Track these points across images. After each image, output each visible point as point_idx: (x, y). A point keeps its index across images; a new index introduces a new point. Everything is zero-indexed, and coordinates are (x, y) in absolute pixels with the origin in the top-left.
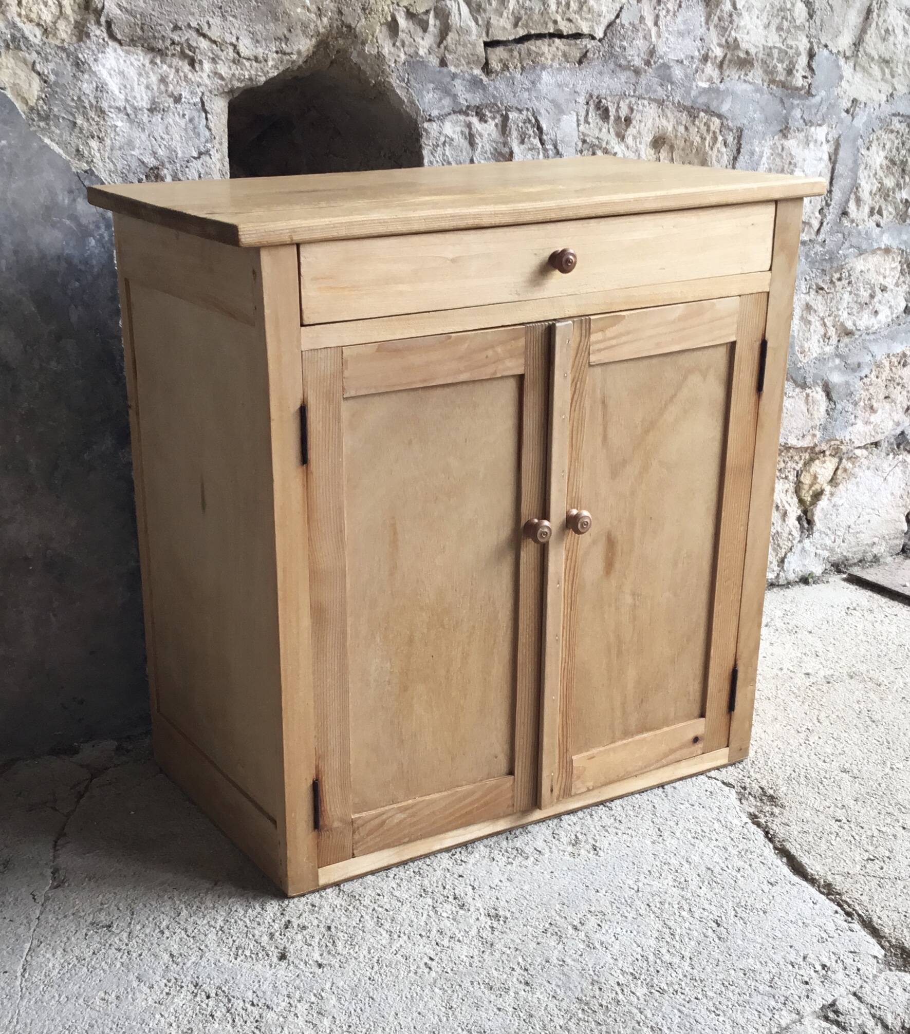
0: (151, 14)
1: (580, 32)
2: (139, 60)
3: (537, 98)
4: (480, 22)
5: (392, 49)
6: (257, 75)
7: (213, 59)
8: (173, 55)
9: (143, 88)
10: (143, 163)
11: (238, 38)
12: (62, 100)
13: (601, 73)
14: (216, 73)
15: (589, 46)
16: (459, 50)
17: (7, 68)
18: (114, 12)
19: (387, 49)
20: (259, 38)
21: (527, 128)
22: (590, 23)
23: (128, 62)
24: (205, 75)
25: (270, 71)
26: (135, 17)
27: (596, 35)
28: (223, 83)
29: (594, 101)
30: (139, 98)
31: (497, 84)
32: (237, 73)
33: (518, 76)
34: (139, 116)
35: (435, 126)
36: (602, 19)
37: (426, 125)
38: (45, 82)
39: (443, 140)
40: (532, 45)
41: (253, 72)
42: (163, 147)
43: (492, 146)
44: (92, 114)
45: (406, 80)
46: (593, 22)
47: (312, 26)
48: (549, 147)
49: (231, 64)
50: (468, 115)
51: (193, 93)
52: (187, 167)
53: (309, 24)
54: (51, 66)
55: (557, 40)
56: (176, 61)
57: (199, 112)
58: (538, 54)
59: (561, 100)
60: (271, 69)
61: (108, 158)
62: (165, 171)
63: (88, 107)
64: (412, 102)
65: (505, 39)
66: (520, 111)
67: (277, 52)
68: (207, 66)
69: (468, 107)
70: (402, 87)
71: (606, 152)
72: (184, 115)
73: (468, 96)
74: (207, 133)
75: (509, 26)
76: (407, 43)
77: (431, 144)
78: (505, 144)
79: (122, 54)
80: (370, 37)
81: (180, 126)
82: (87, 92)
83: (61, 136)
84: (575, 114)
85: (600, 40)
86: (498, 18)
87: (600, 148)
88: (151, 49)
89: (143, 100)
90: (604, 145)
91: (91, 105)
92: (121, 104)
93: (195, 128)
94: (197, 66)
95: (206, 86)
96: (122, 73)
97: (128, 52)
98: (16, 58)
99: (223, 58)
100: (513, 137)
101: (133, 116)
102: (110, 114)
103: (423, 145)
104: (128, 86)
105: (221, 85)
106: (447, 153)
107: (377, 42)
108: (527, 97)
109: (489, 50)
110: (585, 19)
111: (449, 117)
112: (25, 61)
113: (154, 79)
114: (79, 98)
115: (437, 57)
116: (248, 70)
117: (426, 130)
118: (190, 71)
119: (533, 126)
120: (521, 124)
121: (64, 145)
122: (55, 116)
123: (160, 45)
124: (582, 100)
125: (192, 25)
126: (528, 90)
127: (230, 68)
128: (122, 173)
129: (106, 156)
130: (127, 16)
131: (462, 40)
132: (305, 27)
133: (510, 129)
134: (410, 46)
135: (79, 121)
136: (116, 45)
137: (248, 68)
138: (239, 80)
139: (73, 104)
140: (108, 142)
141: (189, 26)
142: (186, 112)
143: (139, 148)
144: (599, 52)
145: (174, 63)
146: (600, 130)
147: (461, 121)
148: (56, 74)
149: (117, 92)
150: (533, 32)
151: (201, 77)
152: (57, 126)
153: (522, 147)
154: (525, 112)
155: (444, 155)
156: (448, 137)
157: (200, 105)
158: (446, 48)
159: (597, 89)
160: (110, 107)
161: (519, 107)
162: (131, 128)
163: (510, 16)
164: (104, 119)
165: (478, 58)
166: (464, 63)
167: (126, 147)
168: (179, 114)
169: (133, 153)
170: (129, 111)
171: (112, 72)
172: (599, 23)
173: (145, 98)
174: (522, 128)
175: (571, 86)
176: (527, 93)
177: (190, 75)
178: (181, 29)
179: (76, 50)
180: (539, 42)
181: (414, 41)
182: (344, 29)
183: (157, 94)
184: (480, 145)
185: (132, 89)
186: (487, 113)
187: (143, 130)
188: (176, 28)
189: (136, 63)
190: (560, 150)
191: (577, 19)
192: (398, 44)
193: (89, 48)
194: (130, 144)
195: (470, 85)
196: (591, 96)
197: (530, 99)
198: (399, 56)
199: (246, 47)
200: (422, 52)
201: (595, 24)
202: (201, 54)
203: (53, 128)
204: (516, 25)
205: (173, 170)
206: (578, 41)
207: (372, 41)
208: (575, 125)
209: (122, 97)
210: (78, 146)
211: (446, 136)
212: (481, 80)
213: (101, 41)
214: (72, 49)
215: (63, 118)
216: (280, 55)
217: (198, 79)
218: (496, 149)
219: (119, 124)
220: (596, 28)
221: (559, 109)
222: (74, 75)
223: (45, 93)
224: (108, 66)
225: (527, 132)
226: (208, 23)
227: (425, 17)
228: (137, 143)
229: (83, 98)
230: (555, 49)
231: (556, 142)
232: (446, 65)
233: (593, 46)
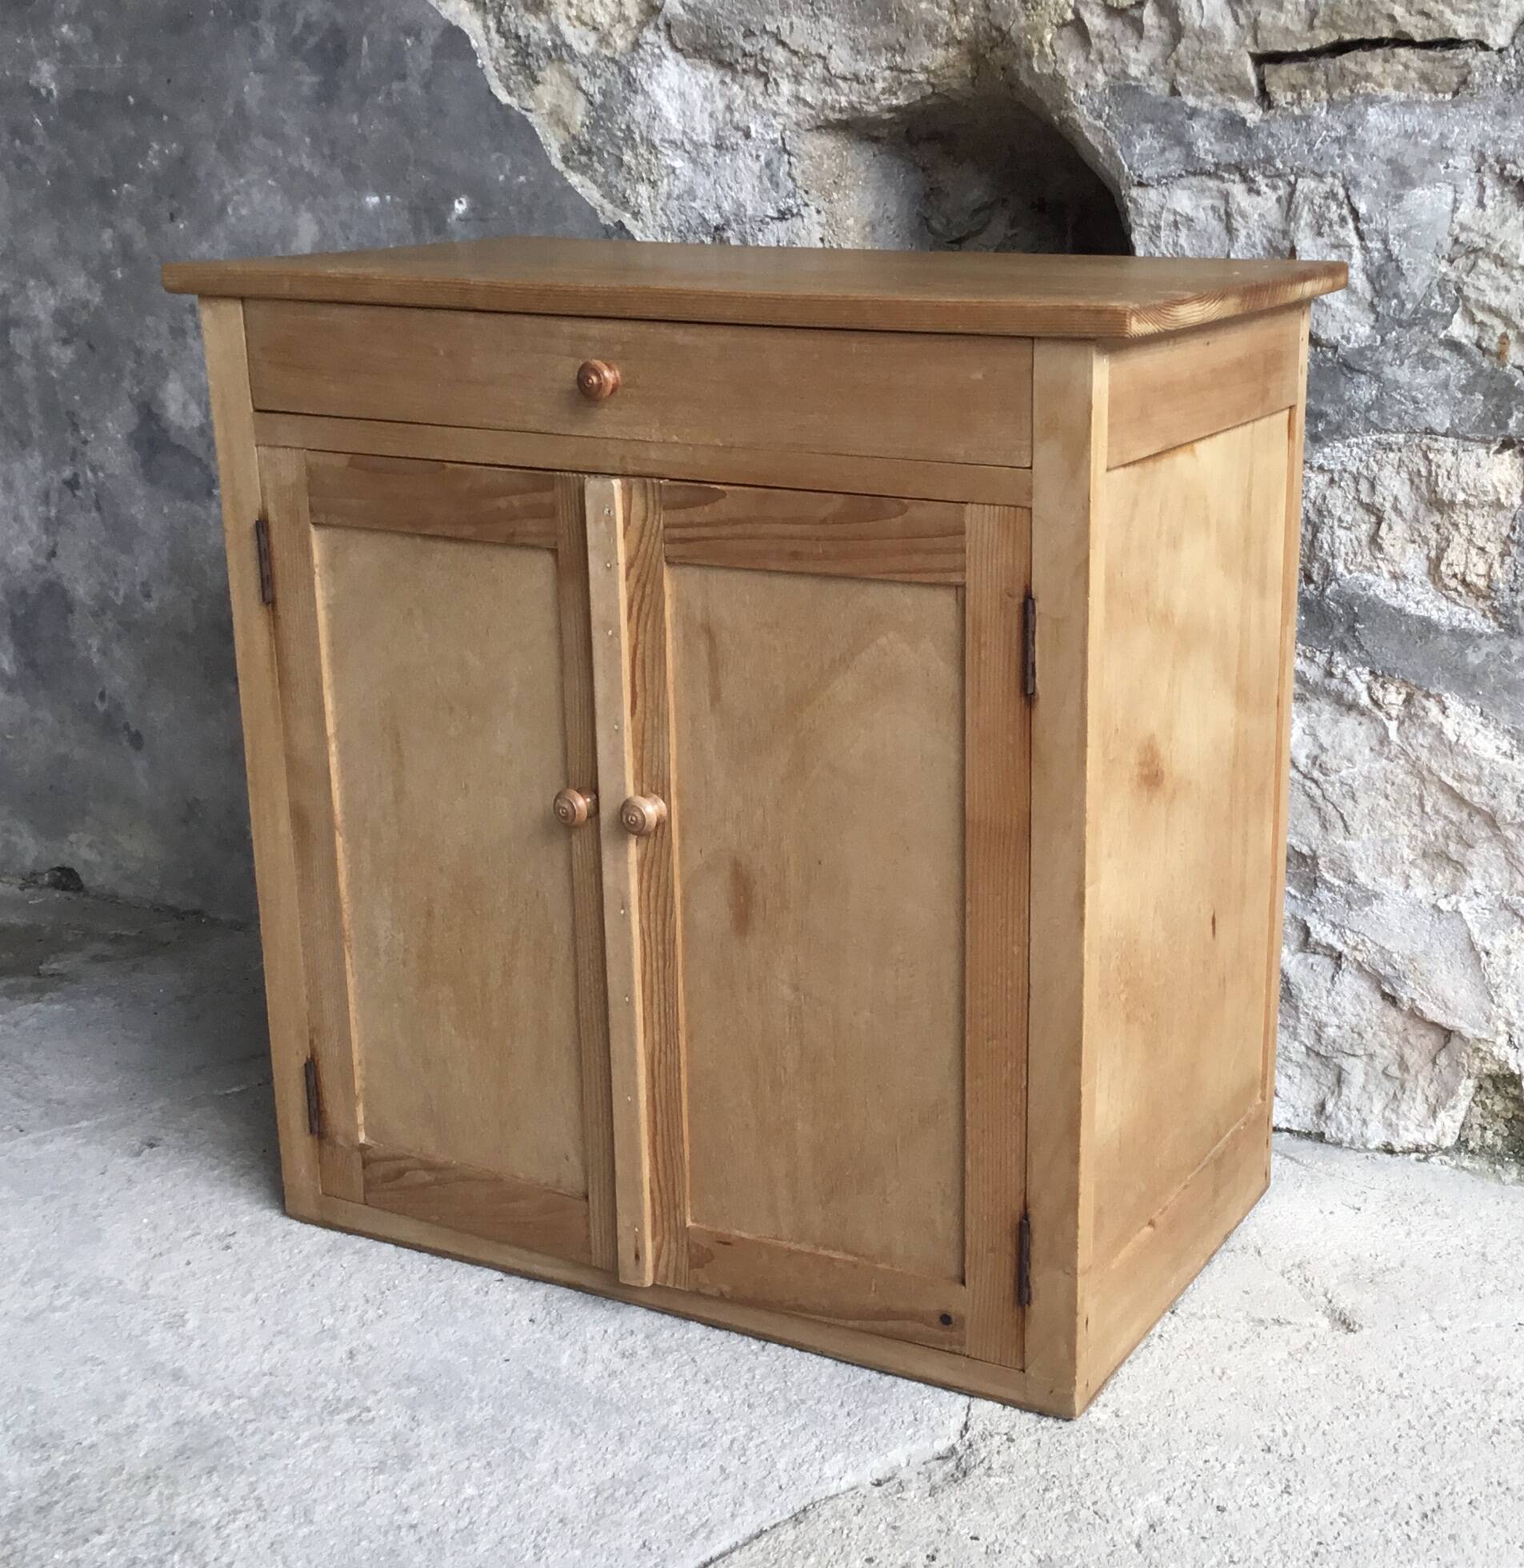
0: (718, 14)
1: (1451, 35)
2: (707, 78)
3: (1357, 157)
4: (1243, 20)
5: (1083, 66)
6: (860, 103)
7: (795, 77)
8: (745, 71)
9: (706, 115)
10: (704, 219)
11: (830, 47)
12: (608, 129)
13: (1503, 113)
14: (798, 98)
15: (1475, 63)
16: (1198, 67)
17: (551, 84)
18: (674, 11)
19: (1072, 65)
20: (862, 47)
21: (1328, 207)
22: (1477, 20)
23: (693, 80)
24: (782, 101)
25: (882, 97)
26: (699, 18)
27: (1490, 42)
28: (813, 112)
29: (1491, 166)
30: (699, 130)
31: (1274, 129)
32: (829, 98)
33: (1322, 114)
34: (702, 155)
35: (1152, 193)
36: (1501, 12)
37: (1135, 192)
38: (591, 103)
39: (1172, 218)
40: (1348, 61)
41: (854, 98)
42: (729, 199)
43: (1265, 235)
44: (642, 150)
45: (1105, 117)
46: (1481, 16)
47: (942, 30)
48: (1375, 244)
49: (822, 85)
50: (1222, 179)
51: (767, 126)
52: (760, 230)
53: (936, 26)
54: (600, 83)
55: (1402, 52)
56: (750, 80)
57: (779, 153)
58: (1357, 75)
59: (1409, 160)
60: (883, 93)
61: (662, 209)
62: (730, 233)
63: (638, 139)
64: (1111, 153)
65: (1290, 50)
66: (1320, 177)
67: (891, 68)
68: (786, 87)
69: (1217, 165)
70: (1095, 127)
71: (1500, 262)
72: (758, 157)
73: (1217, 148)
74: (790, 184)
75: (1297, 27)
76: (1107, 56)
77: (1145, 223)
78: (1285, 233)
79: (688, 69)
80: (1036, 46)
81: (753, 172)
82: (638, 118)
83: (605, 175)
84: (1451, 188)
85: (1500, 51)
86: (1274, 12)
87: (1487, 255)
88: (720, 63)
89: (704, 132)
90: (1495, 249)
91: (642, 138)
92: (677, 136)
93: (772, 175)
94: (771, 87)
95: (788, 116)
96: (682, 95)
97: (694, 66)
98: (562, 72)
99: (808, 76)
100: (1302, 223)
101: (694, 154)
102: (663, 150)
103: (1133, 225)
104: (688, 113)
105: (811, 115)
106: (1182, 241)
107: (1054, 54)
108: (1337, 152)
109: (1268, 68)
110: (1463, 11)
111: (1184, 181)
112: (569, 77)
113: (720, 104)
114: (628, 127)
115: (1165, 79)
116: (845, 95)
117: (1134, 201)
118: (762, 94)
119: (1340, 206)
120: (1317, 201)
121: (608, 190)
122: (597, 147)
123: (727, 56)
124: (1463, 162)
125: (768, 28)
126: (1337, 140)
127: (820, 91)
128: (680, 231)
129: (658, 207)
130: (690, 17)
131: (1203, 51)
132: (931, 29)
133: (1296, 207)
134: (1113, 60)
135: (628, 157)
136: (680, 57)
137: (847, 91)
138: (833, 108)
139: (619, 134)
140: (664, 187)
141: (764, 30)
142: (760, 153)
143: (701, 199)
144: (1495, 73)
145: (746, 83)
146: (1504, 221)
147: (1210, 189)
148: (604, 93)
149: (673, 120)
150: (1347, 37)
151: (775, 103)
152: (601, 161)
153: (1320, 241)
154: (1329, 180)
155: (1175, 244)
156: (1181, 215)
157: (780, 142)
158: (1177, 64)
159: (1495, 142)
160: (663, 140)
161: (1317, 170)
162: (694, 171)
163: (1302, 9)
164: (657, 158)
165: (1238, 80)
166: (1211, 89)
167: (686, 196)
168: (751, 155)
169: (693, 205)
170: (688, 147)
171: (671, 94)
172: (1495, 20)
173: (708, 128)
174: (1320, 207)
175: (1436, 136)
176: (1336, 146)
177: (760, 100)
178: (754, 34)
179: (628, 62)
180: (1361, 55)
181: (1120, 53)
182: (994, 33)
183: (721, 125)
184: (1243, 233)
185: (692, 118)
186: (1259, 178)
187: (708, 174)
188: (749, 34)
189: (702, 82)
190: (1396, 251)
191: (1441, 13)
192: (1092, 57)
193: (642, 60)
194: (691, 193)
195: (1224, 128)
196: (1482, 155)
197: (1343, 157)
198: (1092, 78)
199: (840, 60)
200: (1134, 71)
201: (1487, 21)
202: (776, 69)
203: (596, 165)
204: (1311, 27)
205: (741, 233)
206: (1449, 54)
207: (1041, 52)
208: (1448, 209)
209: (680, 127)
210: (625, 191)
211: (1175, 213)
212: (1244, 121)
213: (657, 51)
214: (624, 61)
215: (608, 152)
216: (895, 73)
217: (771, 105)
218: (1270, 242)
219: (678, 164)
220: (1490, 30)
221: (1401, 177)
222: (625, 98)
223: (590, 118)
224: (665, 84)
225: (1327, 215)
226: (791, 24)
227: (1135, 13)
228: (700, 192)
229: (633, 127)
230: (1401, 68)
231: (1387, 235)
232: (1180, 95)
233: (1483, 63)
